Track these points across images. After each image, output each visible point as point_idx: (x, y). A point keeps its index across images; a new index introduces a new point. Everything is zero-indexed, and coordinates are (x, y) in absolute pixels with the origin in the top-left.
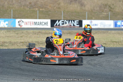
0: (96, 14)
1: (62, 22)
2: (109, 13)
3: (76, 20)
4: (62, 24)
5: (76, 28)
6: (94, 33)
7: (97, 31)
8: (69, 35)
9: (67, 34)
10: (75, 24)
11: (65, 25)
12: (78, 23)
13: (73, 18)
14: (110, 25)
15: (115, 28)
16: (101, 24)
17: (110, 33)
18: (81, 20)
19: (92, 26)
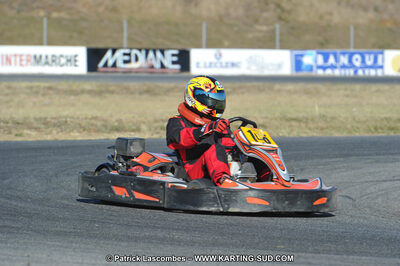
0: (236, 29)
1: (125, 54)
2: (277, 26)
3: (168, 49)
4: (126, 62)
5: (170, 75)
6: (229, 90)
7: (237, 84)
8: (145, 96)
9: (141, 93)
10: (167, 63)
11: (133, 65)
12: (175, 59)
13: (160, 42)
14: (280, 66)
15: (295, 74)
16: (251, 61)
17: (279, 91)
18: (187, 48)
19: (222, 67)
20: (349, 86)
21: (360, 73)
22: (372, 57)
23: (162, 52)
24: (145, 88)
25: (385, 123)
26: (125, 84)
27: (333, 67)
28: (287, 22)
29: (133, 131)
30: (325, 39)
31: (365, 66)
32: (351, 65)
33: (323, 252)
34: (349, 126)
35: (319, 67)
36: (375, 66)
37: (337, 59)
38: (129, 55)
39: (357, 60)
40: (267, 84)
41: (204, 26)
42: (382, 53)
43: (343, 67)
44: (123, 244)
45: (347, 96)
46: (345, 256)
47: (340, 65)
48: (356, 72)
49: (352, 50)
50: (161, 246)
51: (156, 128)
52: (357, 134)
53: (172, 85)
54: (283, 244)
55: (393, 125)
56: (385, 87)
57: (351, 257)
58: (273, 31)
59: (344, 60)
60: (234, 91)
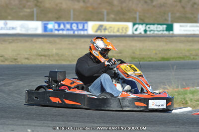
0: (14, 10)
2: (35, 9)
6: (11, 41)
7: (15, 38)
14: (36, 29)
15: (44, 33)
16: (22, 26)
17: (36, 41)
19: (7, 29)
20: (70, 39)
21: (76, 33)
22: (82, 25)
27: (63, 30)
28: (40, 7)
30: (59, 16)
31: (78, 30)
32: (71, 29)
33: (56, 121)
34: (70, 59)
35: (56, 30)
36: (83, 29)
37: (65, 26)
39: (74, 27)
40: (30, 38)
42: (87, 23)
43: (68, 30)
45: (69, 44)
47: (66, 29)
48: (74, 32)
49: (72, 21)
52: (74, 63)
56: (88, 40)
58: (33, 12)
59: (68, 26)
60: (13, 41)
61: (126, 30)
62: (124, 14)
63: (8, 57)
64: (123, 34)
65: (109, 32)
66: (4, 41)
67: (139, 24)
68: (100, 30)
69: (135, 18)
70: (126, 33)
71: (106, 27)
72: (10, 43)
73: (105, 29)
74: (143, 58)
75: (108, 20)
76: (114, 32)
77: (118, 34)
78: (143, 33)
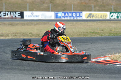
0: (38, 5)
1: (4, 13)
2: (50, 4)
3: (17, 12)
4: (4, 16)
5: (18, 19)
6: (36, 24)
7: (38, 22)
8: (10, 26)
9: (9, 25)
10: (17, 16)
11: (7, 16)
12: (19, 14)
13: (15, 10)
14: (51, 16)
15: (56, 19)
16: (42, 15)
17: (51, 24)
18: (23, 11)
19: (33, 17)
20: (72, 22)
21: (75, 18)
22: (79, 14)
23: (15, 12)
24: (10, 23)
25: (82, 33)
26: (4, 22)
27: (67, 17)
28: (53, 3)
29: (6, 36)
31: (77, 17)
32: (72, 16)
34: (72, 34)
35: (63, 17)
36: (80, 16)
37: (68, 14)
38: (5, 13)
39: (74, 15)
40: (47, 22)
41: (28, 4)
42: (82, 12)
44: (3, 70)
45: (71, 25)
46: (70, 73)
47: (69, 16)
48: (74, 18)
49: (73, 12)
50: (15, 71)
51: (13, 35)
52: (74, 37)
53: (18, 22)
54: (52, 70)
55: (85, 34)
56: (83, 23)
57: (72, 73)
58: (49, 6)
59: (70, 15)
60: (37, 24)
61: (106, 17)
62: (104, 7)
63: (35, 34)
64: (104, 19)
65: (95, 18)
66: (32, 24)
67: (114, 13)
68: (90, 16)
69: (111, 9)
70: (105, 18)
71: (93, 15)
72: (35, 25)
73: (93, 16)
74: (117, 34)
75: (95, 11)
76: (98, 18)
77: (101, 19)
78: (116, 18)
